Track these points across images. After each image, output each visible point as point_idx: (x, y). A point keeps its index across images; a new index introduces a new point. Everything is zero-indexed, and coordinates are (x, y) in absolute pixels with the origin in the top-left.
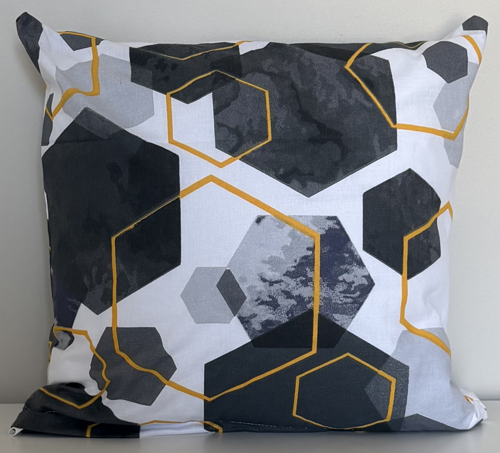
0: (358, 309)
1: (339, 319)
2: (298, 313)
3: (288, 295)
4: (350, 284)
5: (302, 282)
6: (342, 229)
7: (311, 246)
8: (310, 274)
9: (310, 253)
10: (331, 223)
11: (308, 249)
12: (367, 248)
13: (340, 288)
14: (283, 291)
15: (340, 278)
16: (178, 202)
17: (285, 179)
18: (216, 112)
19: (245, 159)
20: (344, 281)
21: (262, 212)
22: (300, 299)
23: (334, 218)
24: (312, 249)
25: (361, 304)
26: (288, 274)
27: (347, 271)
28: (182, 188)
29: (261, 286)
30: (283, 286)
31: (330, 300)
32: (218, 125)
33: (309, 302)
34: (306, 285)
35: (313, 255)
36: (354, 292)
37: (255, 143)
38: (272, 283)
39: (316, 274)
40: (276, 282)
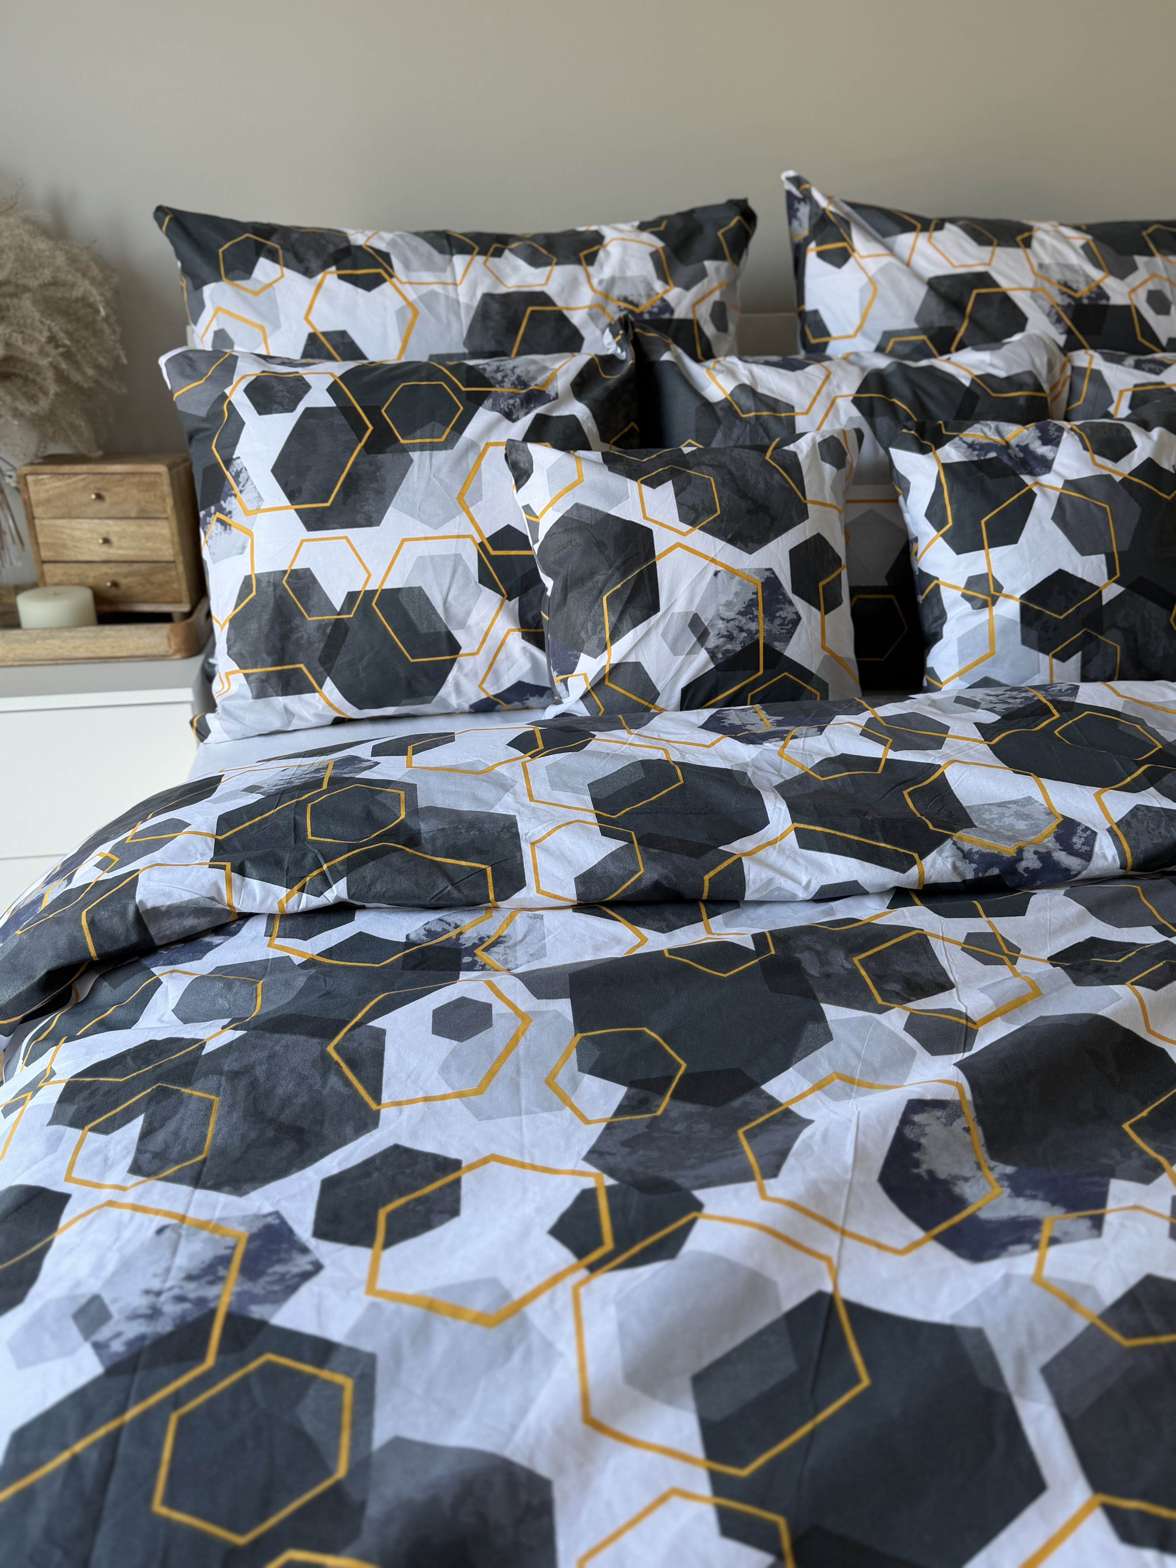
0: (791, 637)
1: (778, 646)
2: (748, 643)
3: (741, 630)
4: (784, 619)
5: (750, 618)
6: (776, 578)
7: (755, 591)
8: (755, 613)
9: (755, 596)
10: (768, 573)
11: (753, 593)
12: (795, 591)
13: (777, 622)
14: (737, 627)
15: (777, 615)
16: (655, 563)
17: (732, 541)
18: (677, 495)
19: (703, 529)
20: (780, 616)
21: (719, 568)
22: (749, 631)
23: (770, 570)
24: (756, 593)
25: (793, 634)
26: (740, 613)
27: (781, 609)
28: (657, 554)
29: (721, 625)
30: (737, 623)
31: (771, 631)
32: (680, 504)
33: (756, 634)
34: (754, 621)
35: (757, 598)
36: (787, 625)
37: (708, 516)
38: (728, 621)
39: (760, 612)
40: (732, 620)
